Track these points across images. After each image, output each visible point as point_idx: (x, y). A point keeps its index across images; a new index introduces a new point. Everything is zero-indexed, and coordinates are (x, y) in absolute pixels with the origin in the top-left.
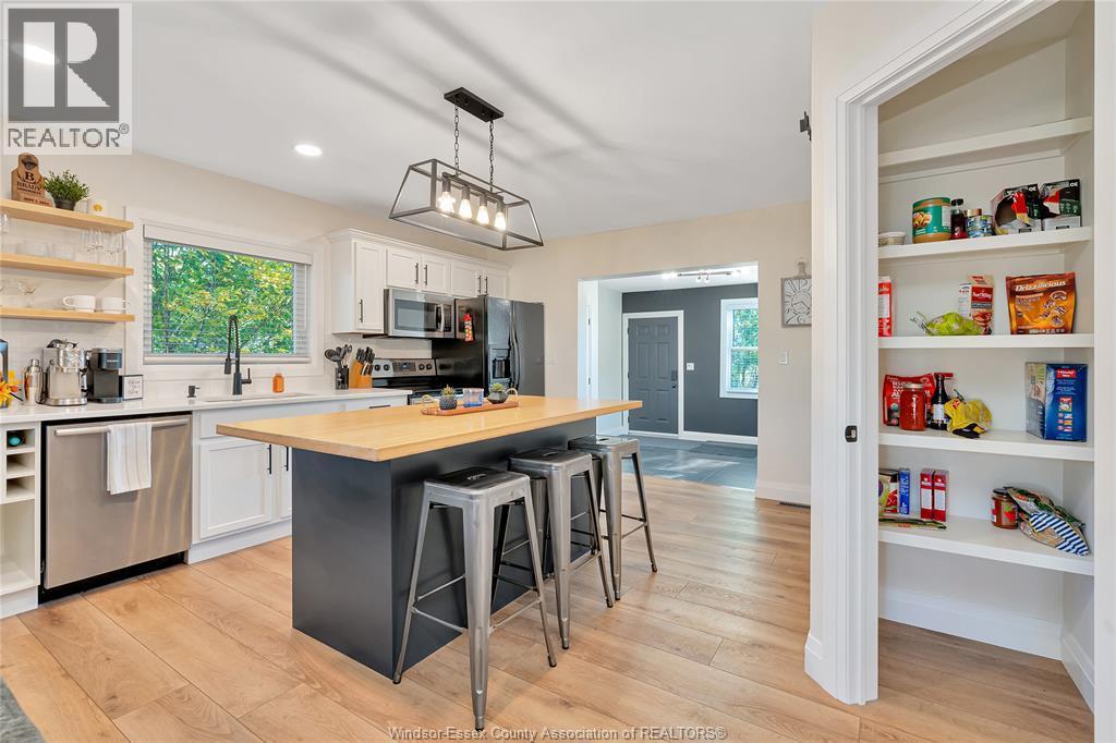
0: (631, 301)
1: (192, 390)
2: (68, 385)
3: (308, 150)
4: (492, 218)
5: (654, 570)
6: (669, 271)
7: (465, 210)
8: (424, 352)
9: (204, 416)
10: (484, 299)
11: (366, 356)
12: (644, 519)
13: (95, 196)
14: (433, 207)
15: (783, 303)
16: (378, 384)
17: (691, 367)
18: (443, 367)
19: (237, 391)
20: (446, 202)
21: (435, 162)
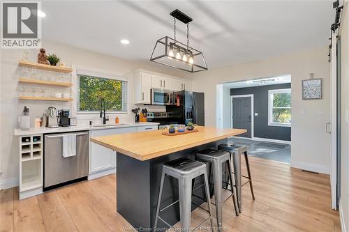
0: (234, 91)
1: (91, 122)
2: (54, 121)
3: (125, 42)
4: (188, 59)
5: (254, 199)
6: (249, 80)
7: (178, 56)
8: (164, 110)
9: (93, 132)
10: (184, 91)
11: (145, 111)
12: (250, 178)
13: (61, 61)
14: (166, 55)
15: (303, 90)
16: (148, 120)
17: (256, 114)
18: (170, 115)
19: (104, 123)
20: (171, 53)
21: (167, 37)
